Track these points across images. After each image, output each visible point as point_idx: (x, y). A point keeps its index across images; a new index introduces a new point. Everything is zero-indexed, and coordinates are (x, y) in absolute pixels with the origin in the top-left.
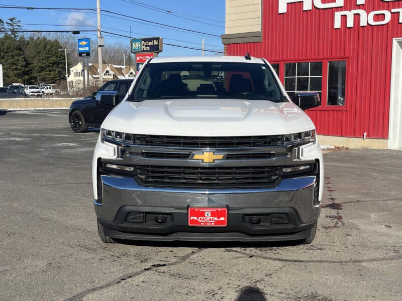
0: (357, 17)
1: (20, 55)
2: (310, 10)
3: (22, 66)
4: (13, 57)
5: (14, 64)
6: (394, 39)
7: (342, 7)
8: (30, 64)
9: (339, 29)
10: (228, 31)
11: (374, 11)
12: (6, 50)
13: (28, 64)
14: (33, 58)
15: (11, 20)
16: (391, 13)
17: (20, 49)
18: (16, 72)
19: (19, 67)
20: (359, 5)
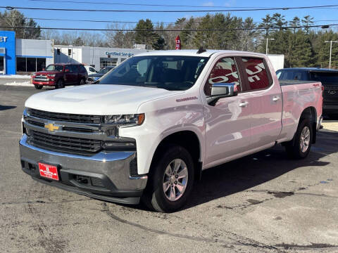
1: (308, 47)
3: (309, 56)
4: (302, 48)
5: (301, 54)
8: (316, 54)
12: (296, 43)
13: (314, 54)
14: (319, 49)
15: (306, 18)
17: (309, 42)
18: (303, 60)
19: (306, 57)
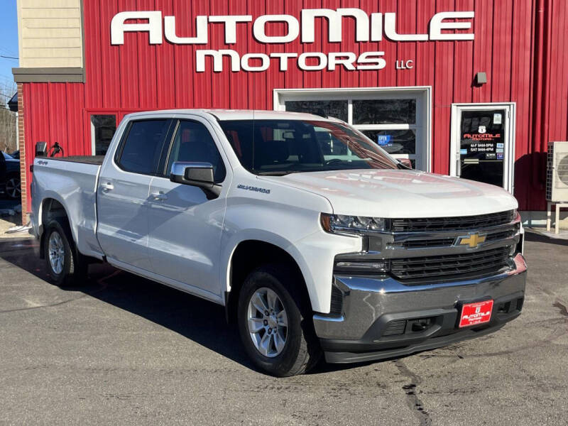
0: (227, 59)
2: (159, 44)
6: (274, 90)
7: (204, 44)
9: (202, 72)
10: (23, 64)
11: (248, 53)
16: (271, 58)
20: (228, 44)
